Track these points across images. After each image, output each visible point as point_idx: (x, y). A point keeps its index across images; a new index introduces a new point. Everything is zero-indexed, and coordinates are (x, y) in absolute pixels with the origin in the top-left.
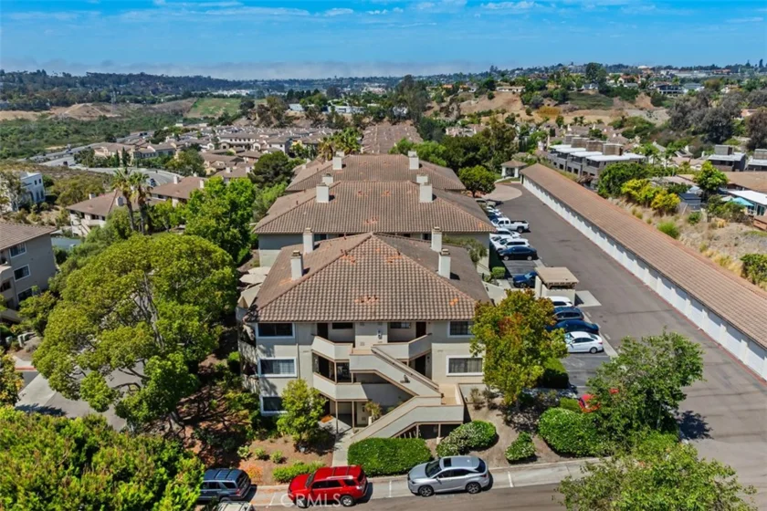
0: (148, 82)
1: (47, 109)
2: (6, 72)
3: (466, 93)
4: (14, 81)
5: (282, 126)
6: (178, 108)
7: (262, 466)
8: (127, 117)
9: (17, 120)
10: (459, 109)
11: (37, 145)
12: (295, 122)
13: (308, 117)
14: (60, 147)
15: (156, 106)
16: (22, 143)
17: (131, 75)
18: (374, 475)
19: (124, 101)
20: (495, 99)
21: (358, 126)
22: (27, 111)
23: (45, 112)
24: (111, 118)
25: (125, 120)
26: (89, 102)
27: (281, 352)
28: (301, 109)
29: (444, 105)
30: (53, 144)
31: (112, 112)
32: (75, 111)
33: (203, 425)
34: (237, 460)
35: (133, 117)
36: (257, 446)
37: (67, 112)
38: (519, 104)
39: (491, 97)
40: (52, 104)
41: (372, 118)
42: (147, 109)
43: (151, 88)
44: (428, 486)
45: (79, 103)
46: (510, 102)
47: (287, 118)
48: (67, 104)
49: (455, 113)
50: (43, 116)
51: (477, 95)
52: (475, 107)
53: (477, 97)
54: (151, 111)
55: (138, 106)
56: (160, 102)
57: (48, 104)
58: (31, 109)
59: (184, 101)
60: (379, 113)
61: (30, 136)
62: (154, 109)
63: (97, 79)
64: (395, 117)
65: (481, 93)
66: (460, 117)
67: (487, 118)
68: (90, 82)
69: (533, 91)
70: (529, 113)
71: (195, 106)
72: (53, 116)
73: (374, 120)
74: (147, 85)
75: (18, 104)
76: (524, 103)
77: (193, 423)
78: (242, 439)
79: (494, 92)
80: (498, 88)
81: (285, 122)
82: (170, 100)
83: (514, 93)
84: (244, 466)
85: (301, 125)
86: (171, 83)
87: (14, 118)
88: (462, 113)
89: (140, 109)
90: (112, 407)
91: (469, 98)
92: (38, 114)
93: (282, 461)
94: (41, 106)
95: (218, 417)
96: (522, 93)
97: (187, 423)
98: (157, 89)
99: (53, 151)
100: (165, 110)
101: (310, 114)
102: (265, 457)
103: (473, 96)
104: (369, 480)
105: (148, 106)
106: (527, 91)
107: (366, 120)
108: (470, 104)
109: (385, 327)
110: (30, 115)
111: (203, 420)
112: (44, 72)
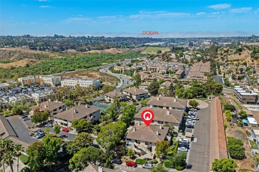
0: (133, 40)
1: (103, 50)
2: (94, 37)
3: (231, 52)
4: (96, 40)
5: (168, 61)
6: (140, 50)
7: (124, 160)
8: (125, 53)
9: (96, 53)
10: (227, 58)
11: (100, 63)
12: (172, 60)
13: (176, 59)
14: (106, 64)
15: (133, 49)
16: (96, 62)
17: (128, 38)
18: (138, 164)
19: (124, 47)
20: (241, 55)
21: (192, 62)
22: (98, 50)
23: (103, 51)
24: (120, 53)
25: (124, 54)
26: (115, 48)
27: (130, 143)
28: (175, 55)
29: (223, 56)
30: (104, 62)
31: (121, 51)
32: (111, 51)
33: (118, 152)
34: (121, 158)
35: (127, 53)
36: (124, 157)
37: (108, 51)
38: (250, 57)
39: (240, 54)
40: (105, 48)
41: (197, 60)
42: (131, 50)
43: (133, 42)
44: (144, 167)
45: (112, 48)
46: (247, 56)
47: (170, 58)
48: (109, 48)
49: (226, 60)
50: (102, 52)
51: (235, 53)
52: (234, 58)
53: (235, 54)
54: (132, 51)
55: (129, 49)
56: (135, 48)
57: (104, 48)
58: (99, 50)
59: (142, 48)
60: (199, 59)
61: (98, 59)
62: (133, 50)
63: (118, 39)
64: (204, 60)
65: (236, 53)
66: (227, 61)
67: (237, 62)
68: (116, 40)
69: (256, 53)
70: (253, 61)
71: (145, 49)
72: (105, 52)
73: (197, 61)
74: (132, 41)
75: (96, 48)
76: (251, 57)
77: (116, 151)
78: (123, 155)
79: (241, 53)
80: (243, 51)
81: (169, 60)
82: (138, 47)
83: (249, 53)
84: (122, 159)
85: (174, 61)
86: (139, 40)
87: (95, 52)
88: (228, 60)
89: (129, 50)
90: (105, 148)
91: (232, 54)
92: (101, 51)
93: (127, 159)
94: (102, 49)
95: (120, 151)
96: (252, 54)
97: (115, 151)
98: (135, 42)
99: (104, 65)
100: (136, 51)
101: (177, 58)
102: (125, 158)
103: (234, 54)
104: (137, 165)
105: (131, 49)
106: (254, 53)
107: (195, 61)
108: (232, 56)
109: (145, 142)
110: (99, 51)
111: (118, 151)
112: (104, 37)
